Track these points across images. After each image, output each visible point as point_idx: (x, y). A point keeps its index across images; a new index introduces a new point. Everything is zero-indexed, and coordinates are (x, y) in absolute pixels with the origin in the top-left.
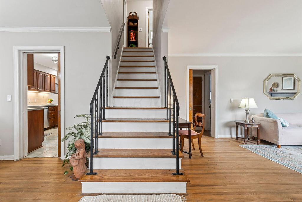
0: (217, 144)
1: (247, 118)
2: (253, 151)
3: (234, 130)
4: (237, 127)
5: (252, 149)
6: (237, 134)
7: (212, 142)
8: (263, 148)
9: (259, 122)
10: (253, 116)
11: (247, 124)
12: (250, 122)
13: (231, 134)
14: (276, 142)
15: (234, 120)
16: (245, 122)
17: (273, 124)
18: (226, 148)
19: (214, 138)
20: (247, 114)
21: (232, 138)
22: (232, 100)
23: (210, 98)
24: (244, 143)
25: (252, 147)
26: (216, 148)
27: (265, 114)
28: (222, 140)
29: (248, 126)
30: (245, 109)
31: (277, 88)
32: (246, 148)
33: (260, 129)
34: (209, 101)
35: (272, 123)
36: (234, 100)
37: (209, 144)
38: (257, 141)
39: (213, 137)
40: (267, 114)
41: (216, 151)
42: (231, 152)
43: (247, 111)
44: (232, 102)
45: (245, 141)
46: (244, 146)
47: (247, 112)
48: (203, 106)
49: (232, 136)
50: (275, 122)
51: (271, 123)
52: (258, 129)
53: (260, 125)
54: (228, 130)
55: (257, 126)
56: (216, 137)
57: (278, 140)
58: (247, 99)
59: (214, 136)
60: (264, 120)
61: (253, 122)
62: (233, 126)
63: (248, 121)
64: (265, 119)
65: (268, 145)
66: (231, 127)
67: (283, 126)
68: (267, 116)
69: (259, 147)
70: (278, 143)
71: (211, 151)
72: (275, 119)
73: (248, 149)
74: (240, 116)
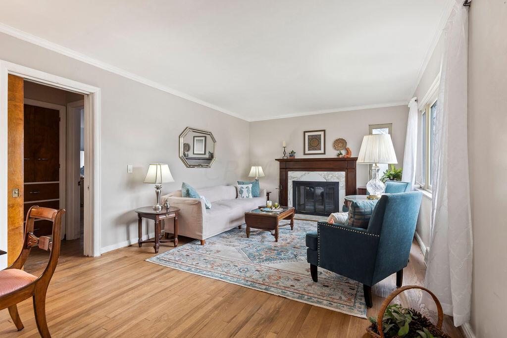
0: (98, 274)
1: (158, 202)
2: (172, 266)
3: (134, 228)
4: (140, 222)
5: (169, 261)
6: (140, 236)
7: (84, 273)
8: (185, 253)
9: (176, 206)
10: (166, 197)
11: (159, 215)
12: (162, 208)
13: (128, 238)
14: (199, 235)
15: (134, 208)
16: (155, 209)
17: (195, 208)
18: (121, 278)
19: (91, 257)
20: (158, 193)
21: (130, 246)
22: (130, 167)
23: (82, 164)
24: (153, 251)
25: (169, 256)
26: (97, 288)
27: (184, 191)
28: (110, 259)
29: (161, 217)
30: (154, 186)
31: (188, 151)
32: (158, 262)
33: (178, 219)
34: (80, 171)
35: (194, 206)
36: (134, 168)
37: (77, 282)
38: (174, 242)
39: (88, 256)
40: (188, 191)
41: (96, 302)
42: (132, 288)
43: (158, 188)
44: (132, 172)
45: (155, 247)
46: (154, 259)
47: (158, 191)
48: (62, 182)
49: (130, 243)
50: (198, 204)
51: (192, 206)
52: (175, 220)
53: (178, 213)
54: (122, 230)
55: (173, 215)
56: (97, 254)
57: (202, 233)
58: (159, 166)
59: (91, 251)
60: (184, 202)
61: (167, 209)
62: (133, 221)
63: (160, 208)
64: (185, 200)
65: (188, 244)
66: (128, 224)
67: (207, 208)
68: (188, 194)
69: (178, 253)
70: (201, 236)
71: (81, 306)
72: (197, 199)
73: (163, 264)
74: (144, 199)
